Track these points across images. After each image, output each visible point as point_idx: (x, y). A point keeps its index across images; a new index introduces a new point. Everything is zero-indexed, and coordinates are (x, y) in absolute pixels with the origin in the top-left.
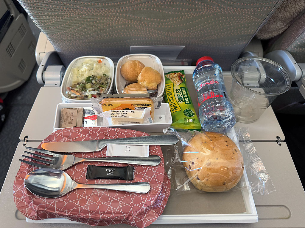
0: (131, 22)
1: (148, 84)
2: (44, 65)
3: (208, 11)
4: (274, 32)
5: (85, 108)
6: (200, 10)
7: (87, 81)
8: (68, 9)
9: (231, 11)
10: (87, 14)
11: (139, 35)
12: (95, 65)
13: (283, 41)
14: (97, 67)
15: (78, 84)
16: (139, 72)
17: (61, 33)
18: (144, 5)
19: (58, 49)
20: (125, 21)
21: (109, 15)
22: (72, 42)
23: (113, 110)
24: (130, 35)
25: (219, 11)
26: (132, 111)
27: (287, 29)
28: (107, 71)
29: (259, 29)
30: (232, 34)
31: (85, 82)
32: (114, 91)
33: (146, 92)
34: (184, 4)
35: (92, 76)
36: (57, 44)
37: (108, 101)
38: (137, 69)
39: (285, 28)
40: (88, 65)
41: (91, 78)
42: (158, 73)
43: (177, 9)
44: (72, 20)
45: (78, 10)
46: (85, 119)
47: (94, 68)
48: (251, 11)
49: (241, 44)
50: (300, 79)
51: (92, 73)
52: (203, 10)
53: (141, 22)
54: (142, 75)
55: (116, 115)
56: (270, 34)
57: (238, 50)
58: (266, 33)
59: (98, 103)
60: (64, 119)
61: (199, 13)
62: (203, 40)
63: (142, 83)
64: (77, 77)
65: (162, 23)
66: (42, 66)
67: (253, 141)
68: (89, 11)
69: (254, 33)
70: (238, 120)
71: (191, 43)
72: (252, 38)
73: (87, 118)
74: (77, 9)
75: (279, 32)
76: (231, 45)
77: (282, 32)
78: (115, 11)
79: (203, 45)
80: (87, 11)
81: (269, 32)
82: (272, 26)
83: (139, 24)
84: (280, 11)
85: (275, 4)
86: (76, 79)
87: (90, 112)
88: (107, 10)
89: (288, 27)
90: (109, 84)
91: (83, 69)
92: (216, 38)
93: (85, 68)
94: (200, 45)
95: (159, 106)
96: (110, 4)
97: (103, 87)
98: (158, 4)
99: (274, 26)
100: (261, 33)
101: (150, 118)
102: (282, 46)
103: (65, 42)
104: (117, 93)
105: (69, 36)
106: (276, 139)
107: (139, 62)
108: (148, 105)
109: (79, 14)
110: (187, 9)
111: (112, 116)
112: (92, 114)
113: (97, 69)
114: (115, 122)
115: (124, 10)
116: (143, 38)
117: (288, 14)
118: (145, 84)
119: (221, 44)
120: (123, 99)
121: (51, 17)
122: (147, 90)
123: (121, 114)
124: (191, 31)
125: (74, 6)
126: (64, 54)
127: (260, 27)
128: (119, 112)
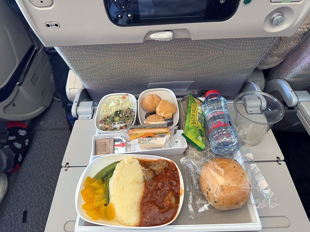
0: (149, 65)
1: (165, 115)
2: (77, 102)
3: (213, 54)
4: (272, 64)
5: (115, 138)
6: (206, 53)
7: (115, 115)
8: (98, 57)
9: (232, 53)
10: (113, 61)
11: (155, 74)
12: (121, 101)
13: (281, 72)
14: (123, 102)
15: (108, 117)
16: (157, 104)
17: (91, 75)
18: (160, 53)
19: (87, 87)
20: (145, 65)
21: (132, 61)
22: (100, 81)
23: (139, 138)
24: (148, 74)
25: (222, 53)
26: (155, 138)
27: (283, 61)
28: (130, 105)
29: (257, 64)
30: (234, 69)
31: (114, 116)
32: (137, 123)
33: (164, 122)
34: (193, 50)
35: (119, 111)
36: (87, 83)
37: (134, 131)
38: (155, 102)
39: (282, 61)
40: (115, 101)
41: (118, 113)
42: (173, 105)
43: (187, 54)
44: (101, 65)
45: (107, 58)
46: (115, 147)
47: (120, 104)
48: (249, 52)
49: (243, 76)
50: (297, 105)
51: (119, 108)
52: (209, 53)
53: (157, 65)
54: (160, 108)
55: (142, 142)
56: (269, 66)
57: (241, 81)
58: (264, 65)
59: (126, 133)
60: (99, 148)
61: (205, 56)
62: (209, 74)
63: (160, 114)
64: (107, 111)
65: (175, 65)
66: (76, 102)
67: (256, 162)
68: (115, 58)
69: (254, 67)
70: (243, 144)
71: (199, 78)
72: (252, 71)
73: (117, 145)
74: (105, 58)
75: (276, 64)
76: (234, 77)
77: (279, 63)
78: (136, 58)
79: (210, 79)
80: (114, 58)
81: (267, 65)
82: (269, 60)
83: (156, 66)
84: (274, 49)
85: (268, 46)
86: (106, 113)
87: (119, 140)
88: (130, 57)
89: (285, 60)
90: (133, 116)
91: (111, 105)
92: (221, 73)
93: (112, 104)
94: (207, 78)
95: (175, 133)
96: (132, 53)
97: (128, 120)
98: (171, 51)
99: (271, 60)
100: (261, 66)
101: (169, 143)
102: (280, 76)
103: (94, 82)
104: (140, 124)
105: (98, 76)
106: (276, 159)
107: (157, 96)
108: (166, 133)
109: (107, 61)
110: (195, 54)
111: (139, 143)
112: (121, 142)
113: (122, 104)
114: (141, 148)
115: (144, 57)
116: (158, 76)
117: (281, 51)
118: (162, 114)
119: (226, 77)
120: (146, 129)
121: (84, 64)
122: (165, 120)
123: (146, 141)
124: (199, 69)
125: (104, 55)
126: (93, 90)
127: (258, 63)
128: (145, 140)
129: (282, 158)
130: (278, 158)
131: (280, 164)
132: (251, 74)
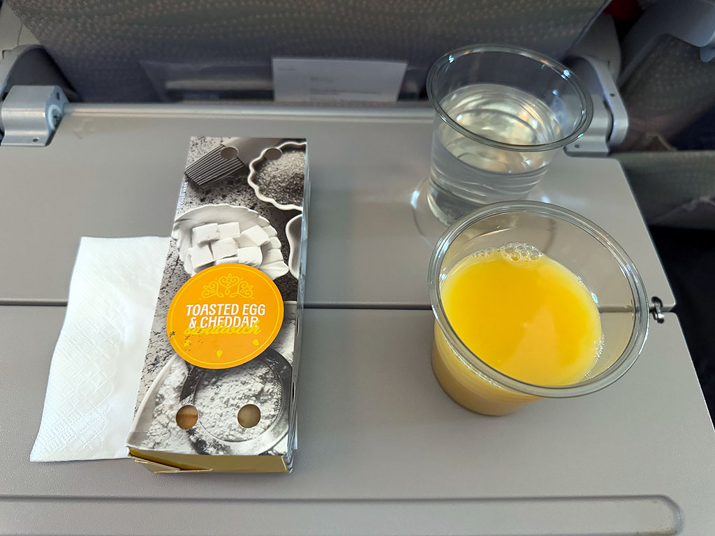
129: (670, 301)
130: (655, 299)
131: (661, 321)
132: (587, 30)
